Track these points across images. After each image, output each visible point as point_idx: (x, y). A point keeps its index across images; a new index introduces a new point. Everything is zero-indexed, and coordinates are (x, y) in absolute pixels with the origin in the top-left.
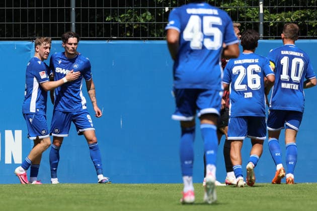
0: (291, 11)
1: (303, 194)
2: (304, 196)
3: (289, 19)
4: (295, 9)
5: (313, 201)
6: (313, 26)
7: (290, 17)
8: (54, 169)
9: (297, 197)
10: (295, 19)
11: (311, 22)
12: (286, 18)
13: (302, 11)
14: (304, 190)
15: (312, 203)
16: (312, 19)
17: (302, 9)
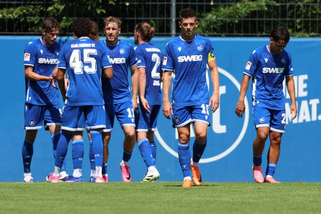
0: (13, 7)
1: (26, 193)
2: (27, 195)
3: (11, 15)
4: (17, 6)
5: (35, 200)
6: (36, 23)
7: (12, 13)
8: (27, 164)
9: (19, 197)
10: (17, 16)
11: (33, 19)
12: (7, 14)
13: (24, 7)
14: (26, 190)
15: (34, 203)
16: (34, 16)
17: (24, 5)
